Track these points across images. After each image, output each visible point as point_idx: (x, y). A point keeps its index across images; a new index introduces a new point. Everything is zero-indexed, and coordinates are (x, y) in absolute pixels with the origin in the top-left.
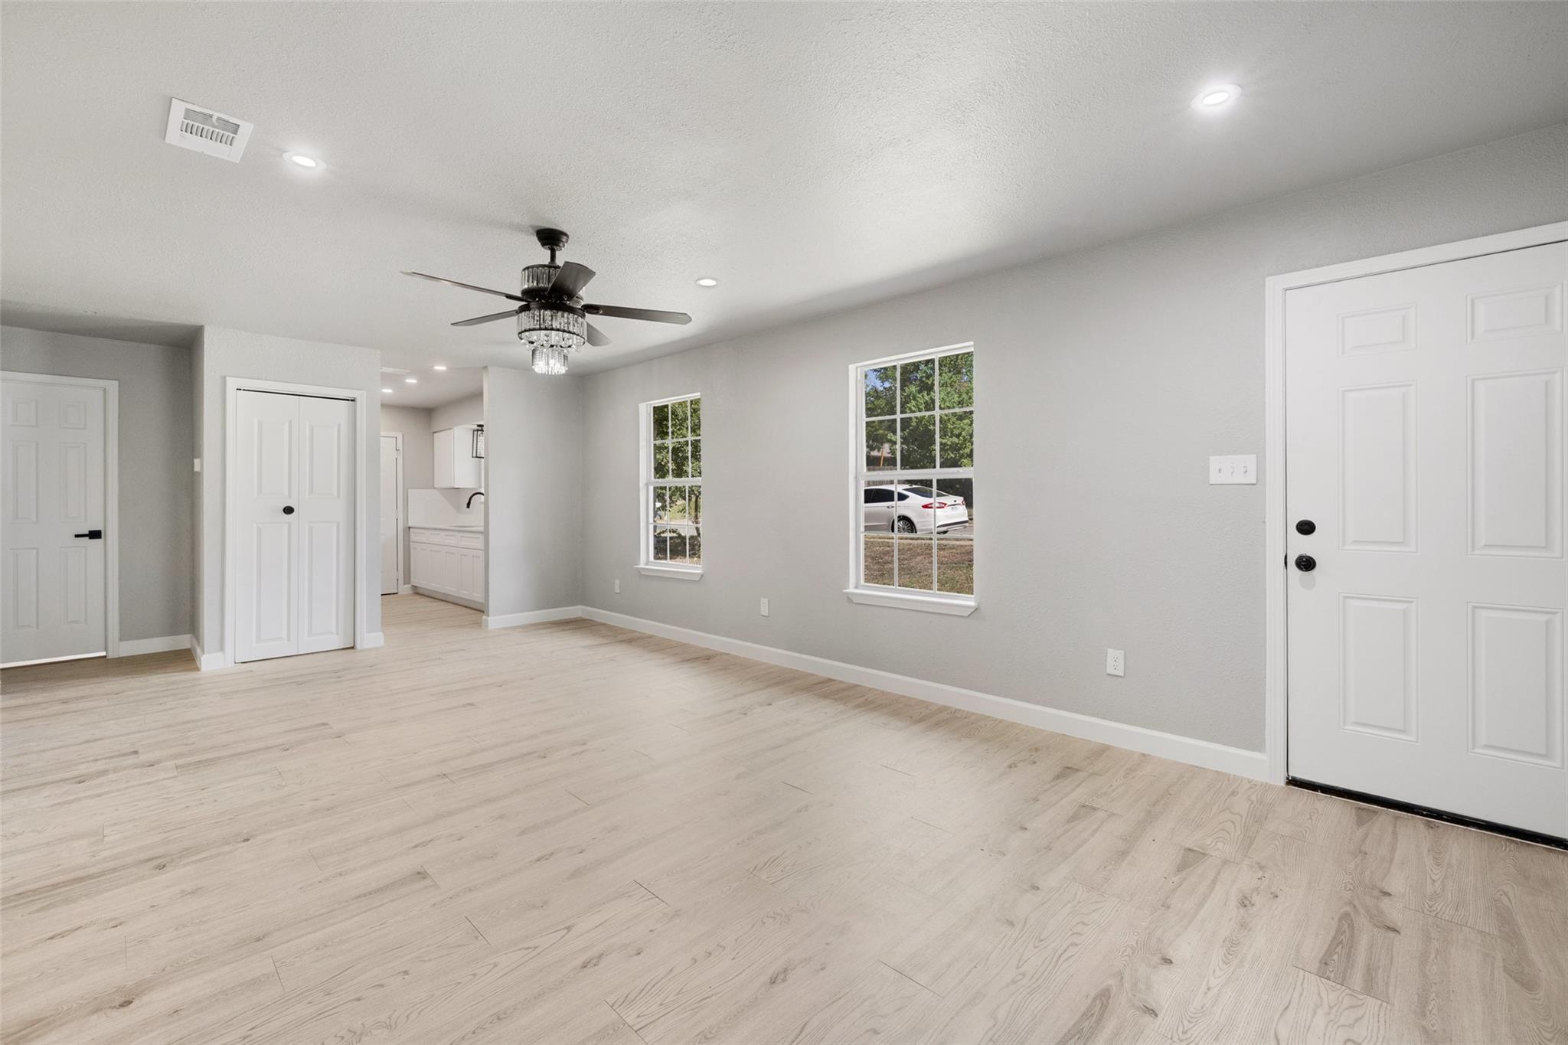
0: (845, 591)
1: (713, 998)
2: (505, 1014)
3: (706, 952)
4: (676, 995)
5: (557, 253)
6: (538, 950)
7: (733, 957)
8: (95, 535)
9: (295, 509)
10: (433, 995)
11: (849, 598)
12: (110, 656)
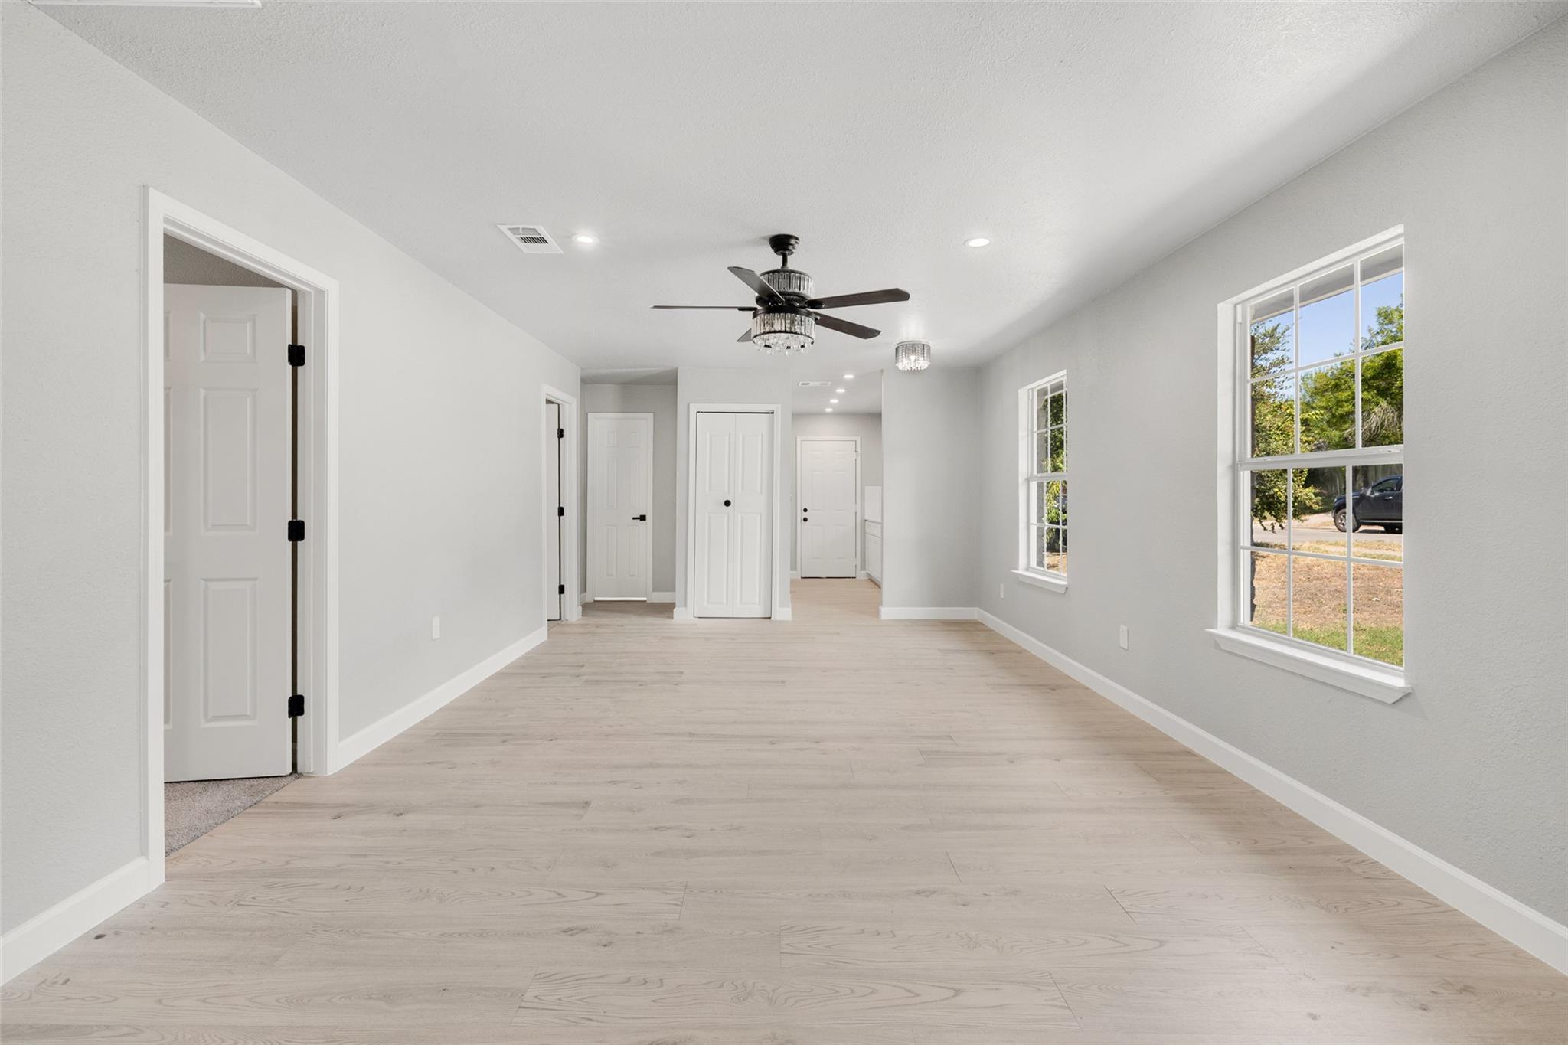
0: (1207, 630)
1: (595, 1024)
2: (487, 934)
3: (644, 979)
4: (578, 1000)
5: (789, 257)
6: (565, 899)
7: (653, 999)
8: (643, 518)
9: (732, 504)
10: (481, 894)
11: (1216, 642)
12: (648, 601)
